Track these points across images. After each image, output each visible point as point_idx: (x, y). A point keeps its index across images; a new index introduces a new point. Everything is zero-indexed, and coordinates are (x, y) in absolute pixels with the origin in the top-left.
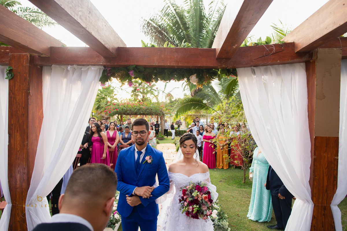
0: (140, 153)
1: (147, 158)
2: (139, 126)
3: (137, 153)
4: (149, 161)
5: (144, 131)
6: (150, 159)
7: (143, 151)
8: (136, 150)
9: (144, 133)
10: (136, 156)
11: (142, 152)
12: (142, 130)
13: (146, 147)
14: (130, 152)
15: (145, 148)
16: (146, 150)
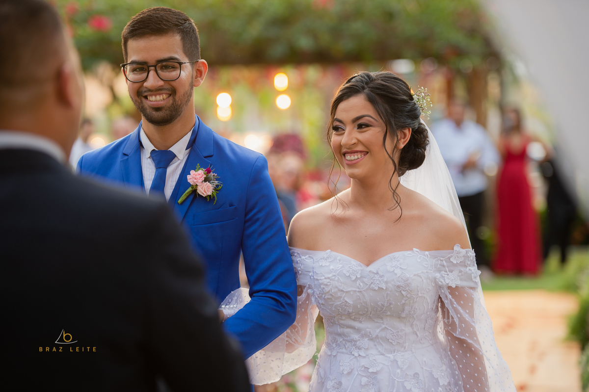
0: (163, 158)
1: (196, 176)
2: (153, 38)
3: (150, 161)
4: (206, 189)
5: (171, 59)
6: (206, 180)
7: (180, 149)
8: (149, 147)
9: (174, 68)
10: (149, 171)
11: (173, 156)
12: (166, 55)
13: (190, 134)
14: (120, 158)
15: (187, 138)
16: (192, 145)
